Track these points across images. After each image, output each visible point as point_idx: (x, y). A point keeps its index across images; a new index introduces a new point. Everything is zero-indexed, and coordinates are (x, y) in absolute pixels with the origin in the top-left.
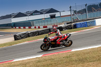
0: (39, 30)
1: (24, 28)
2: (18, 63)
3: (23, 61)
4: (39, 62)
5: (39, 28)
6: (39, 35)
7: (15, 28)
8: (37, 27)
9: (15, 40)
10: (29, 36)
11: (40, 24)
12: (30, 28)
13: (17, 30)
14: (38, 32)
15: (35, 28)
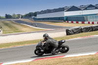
0: (93, 25)
1: (77, 23)
2: (70, 59)
3: (75, 57)
4: (92, 59)
5: (93, 23)
6: (92, 31)
7: (68, 22)
8: (91, 23)
9: (67, 34)
10: (82, 32)
11: (95, 19)
12: (83, 23)
13: (70, 24)
14: (92, 27)
15: (89, 23)
